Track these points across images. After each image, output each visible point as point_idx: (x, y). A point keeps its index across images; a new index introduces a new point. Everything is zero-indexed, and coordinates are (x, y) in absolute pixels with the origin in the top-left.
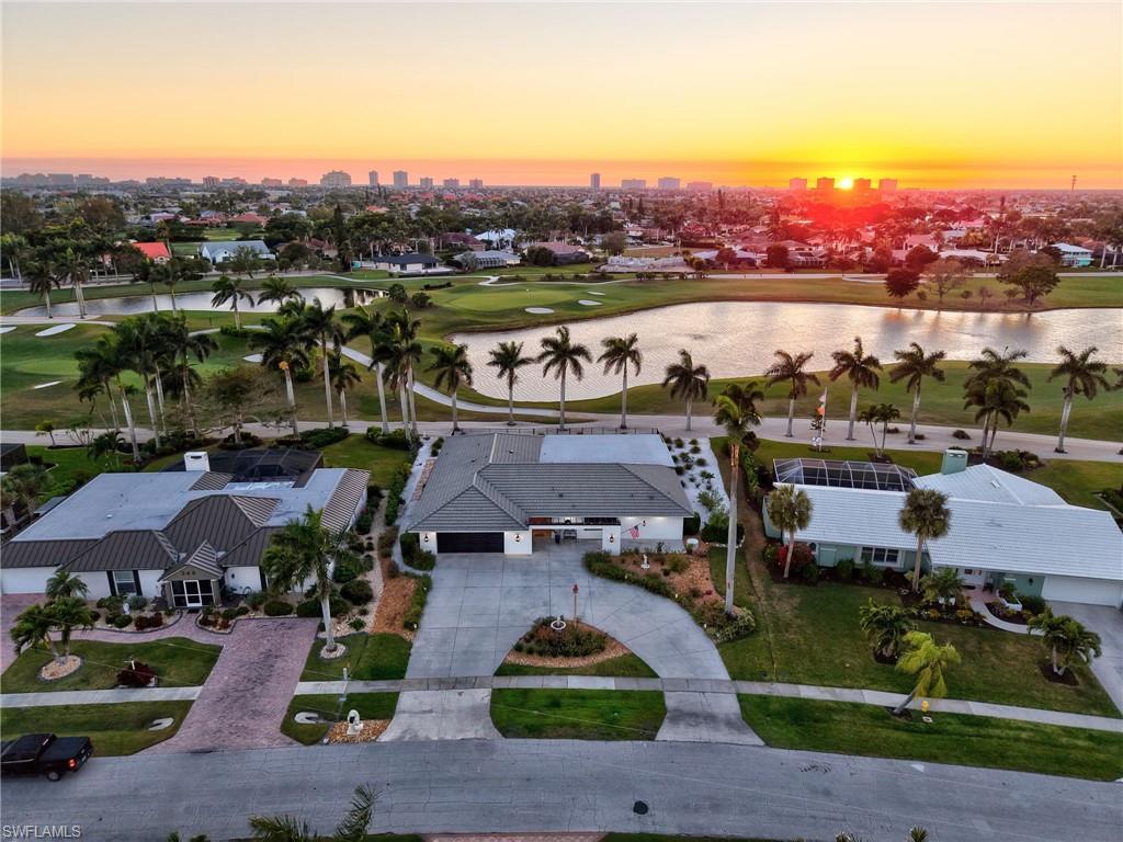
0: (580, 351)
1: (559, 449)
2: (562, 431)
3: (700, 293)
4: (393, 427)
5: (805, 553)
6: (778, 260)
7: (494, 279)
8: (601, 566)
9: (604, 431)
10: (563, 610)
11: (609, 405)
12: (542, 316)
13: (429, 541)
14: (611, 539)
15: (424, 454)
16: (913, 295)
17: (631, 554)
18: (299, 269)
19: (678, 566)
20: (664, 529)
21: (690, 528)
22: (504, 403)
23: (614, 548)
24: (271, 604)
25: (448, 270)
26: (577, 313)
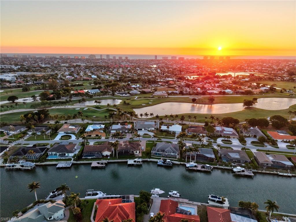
0: (148, 114)
1: (146, 123)
2: (146, 122)
3: (166, 101)
4: (131, 121)
5: (162, 130)
6: (181, 93)
7: (137, 97)
8: (149, 131)
9: (150, 122)
10: (146, 133)
11: (150, 119)
12: (144, 106)
13: (137, 129)
14: (149, 129)
15: (134, 123)
16: (195, 102)
17: (151, 130)
18: (106, 95)
19: (154, 131)
20: (153, 129)
21: (155, 129)
22: (141, 119)
23: (150, 130)
24: (128, 132)
25: (129, 95)
26: (149, 105)
